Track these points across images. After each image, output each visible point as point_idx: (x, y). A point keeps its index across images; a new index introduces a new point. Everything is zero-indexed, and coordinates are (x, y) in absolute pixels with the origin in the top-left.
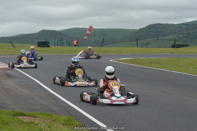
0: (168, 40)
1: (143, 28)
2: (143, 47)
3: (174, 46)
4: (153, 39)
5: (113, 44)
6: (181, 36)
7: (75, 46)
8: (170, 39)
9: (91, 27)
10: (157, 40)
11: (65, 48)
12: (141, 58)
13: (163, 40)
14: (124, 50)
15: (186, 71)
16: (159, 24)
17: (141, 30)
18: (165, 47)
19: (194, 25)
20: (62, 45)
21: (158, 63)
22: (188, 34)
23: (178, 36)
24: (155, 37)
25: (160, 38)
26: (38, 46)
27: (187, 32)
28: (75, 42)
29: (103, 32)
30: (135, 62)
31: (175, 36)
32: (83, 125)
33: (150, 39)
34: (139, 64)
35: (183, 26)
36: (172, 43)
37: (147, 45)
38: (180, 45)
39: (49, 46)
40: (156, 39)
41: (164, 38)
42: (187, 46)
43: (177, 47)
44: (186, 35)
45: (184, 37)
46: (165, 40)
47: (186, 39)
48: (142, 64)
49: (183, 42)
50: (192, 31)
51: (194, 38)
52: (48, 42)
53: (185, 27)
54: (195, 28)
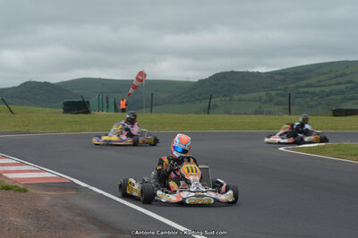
0: (250, 100)
1: (206, 80)
4: (223, 99)
6: (273, 93)
10: (230, 100)
13: (240, 100)
16: (233, 73)
17: (202, 82)
18: (245, 114)
19: (295, 73)
22: (285, 90)
23: (267, 95)
24: (226, 95)
25: (236, 97)
27: (283, 87)
28: (123, 104)
31: (263, 94)
33: (218, 99)
35: (276, 77)
39: (88, 112)
40: (228, 98)
41: (243, 96)
44: (282, 92)
45: (278, 94)
47: (282, 98)
50: (292, 85)
51: (297, 97)
52: (88, 102)
53: (279, 77)
54: (298, 80)
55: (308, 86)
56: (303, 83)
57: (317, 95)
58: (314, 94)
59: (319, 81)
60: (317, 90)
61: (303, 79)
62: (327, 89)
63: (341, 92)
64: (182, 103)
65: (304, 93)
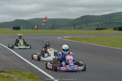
0: (94, 25)
1: (79, 18)
2: (78, 30)
3: (97, 29)
4: (85, 25)
5: (60, 28)
6: (102, 23)
7: (36, 29)
8: (95, 25)
9: (46, 17)
10: (87, 25)
11: (30, 30)
12: (77, 37)
13: (90, 25)
14: (67, 31)
15: (104, 44)
16: (88, 16)
17: (77, 19)
18: (92, 30)
19: (110, 16)
20: (28, 29)
21: (87, 40)
22: (106, 21)
23: (100, 23)
26: (13, 29)
27: (105, 21)
28: (36, 27)
29: (54, 20)
30: (73, 39)
31: (98, 23)
33: (83, 25)
34: (76, 40)
35: (103, 17)
36: (96, 27)
37: (80, 28)
38: (101, 28)
39: (20, 30)
42: (106, 29)
43: (99, 30)
44: (105, 22)
46: (92, 25)
49: (103, 26)
50: (109, 20)
51: (110, 24)
52: (20, 27)
53: (104, 17)
54: (111, 18)
55: (114, 20)
56: (112, 19)
57: (117, 23)
59: (118, 19)
60: (117, 21)
61: (112, 18)
64: (70, 26)
65: (113, 22)
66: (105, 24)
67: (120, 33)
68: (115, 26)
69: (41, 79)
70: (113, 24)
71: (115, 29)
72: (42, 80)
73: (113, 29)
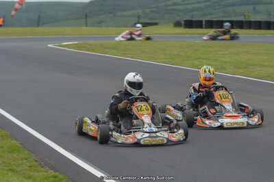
0: (129, 16)
2: (95, 26)
4: (109, 15)
5: (53, 22)
6: (148, 10)
8: (133, 16)
10: (115, 16)
12: (91, 42)
13: (122, 16)
14: (69, 30)
17: (92, 2)
21: (114, 48)
22: (157, 8)
23: (143, 12)
24: (111, 13)
25: (118, 14)
27: (154, 6)
29: (39, 6)
30: (84, 47)
31: (140, 11)
32: (11, 135)
33: (104, 16)
34: (88, 50)
37: (99, 24)
38: (145, 23)
40: (112, 15)
41: (124, 13)
42: (156, 24)
44: (154, 10)
45: (152, 11)
46: (125, 16)
48: (93, 51)
49: (151, 19)
50: (164, 4)
51: (166, 13)
55: (174, 5)
56: (170, 2)
57: (182, 11)
58: (180, 11)
59: (184, 1)
60: (182, 7)
62: (190, 7)
63: (201, 9)
64: (76, 19)
65: (173, 10)
66: (155, 12)
67: (188, 34)
68: (178, 19)
69: (12, 137)
70: (172, 13)
71: (177, 24)
72: (16, 139)
73: (172, 24)
